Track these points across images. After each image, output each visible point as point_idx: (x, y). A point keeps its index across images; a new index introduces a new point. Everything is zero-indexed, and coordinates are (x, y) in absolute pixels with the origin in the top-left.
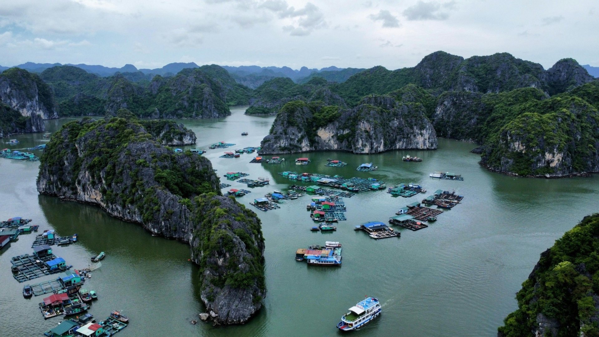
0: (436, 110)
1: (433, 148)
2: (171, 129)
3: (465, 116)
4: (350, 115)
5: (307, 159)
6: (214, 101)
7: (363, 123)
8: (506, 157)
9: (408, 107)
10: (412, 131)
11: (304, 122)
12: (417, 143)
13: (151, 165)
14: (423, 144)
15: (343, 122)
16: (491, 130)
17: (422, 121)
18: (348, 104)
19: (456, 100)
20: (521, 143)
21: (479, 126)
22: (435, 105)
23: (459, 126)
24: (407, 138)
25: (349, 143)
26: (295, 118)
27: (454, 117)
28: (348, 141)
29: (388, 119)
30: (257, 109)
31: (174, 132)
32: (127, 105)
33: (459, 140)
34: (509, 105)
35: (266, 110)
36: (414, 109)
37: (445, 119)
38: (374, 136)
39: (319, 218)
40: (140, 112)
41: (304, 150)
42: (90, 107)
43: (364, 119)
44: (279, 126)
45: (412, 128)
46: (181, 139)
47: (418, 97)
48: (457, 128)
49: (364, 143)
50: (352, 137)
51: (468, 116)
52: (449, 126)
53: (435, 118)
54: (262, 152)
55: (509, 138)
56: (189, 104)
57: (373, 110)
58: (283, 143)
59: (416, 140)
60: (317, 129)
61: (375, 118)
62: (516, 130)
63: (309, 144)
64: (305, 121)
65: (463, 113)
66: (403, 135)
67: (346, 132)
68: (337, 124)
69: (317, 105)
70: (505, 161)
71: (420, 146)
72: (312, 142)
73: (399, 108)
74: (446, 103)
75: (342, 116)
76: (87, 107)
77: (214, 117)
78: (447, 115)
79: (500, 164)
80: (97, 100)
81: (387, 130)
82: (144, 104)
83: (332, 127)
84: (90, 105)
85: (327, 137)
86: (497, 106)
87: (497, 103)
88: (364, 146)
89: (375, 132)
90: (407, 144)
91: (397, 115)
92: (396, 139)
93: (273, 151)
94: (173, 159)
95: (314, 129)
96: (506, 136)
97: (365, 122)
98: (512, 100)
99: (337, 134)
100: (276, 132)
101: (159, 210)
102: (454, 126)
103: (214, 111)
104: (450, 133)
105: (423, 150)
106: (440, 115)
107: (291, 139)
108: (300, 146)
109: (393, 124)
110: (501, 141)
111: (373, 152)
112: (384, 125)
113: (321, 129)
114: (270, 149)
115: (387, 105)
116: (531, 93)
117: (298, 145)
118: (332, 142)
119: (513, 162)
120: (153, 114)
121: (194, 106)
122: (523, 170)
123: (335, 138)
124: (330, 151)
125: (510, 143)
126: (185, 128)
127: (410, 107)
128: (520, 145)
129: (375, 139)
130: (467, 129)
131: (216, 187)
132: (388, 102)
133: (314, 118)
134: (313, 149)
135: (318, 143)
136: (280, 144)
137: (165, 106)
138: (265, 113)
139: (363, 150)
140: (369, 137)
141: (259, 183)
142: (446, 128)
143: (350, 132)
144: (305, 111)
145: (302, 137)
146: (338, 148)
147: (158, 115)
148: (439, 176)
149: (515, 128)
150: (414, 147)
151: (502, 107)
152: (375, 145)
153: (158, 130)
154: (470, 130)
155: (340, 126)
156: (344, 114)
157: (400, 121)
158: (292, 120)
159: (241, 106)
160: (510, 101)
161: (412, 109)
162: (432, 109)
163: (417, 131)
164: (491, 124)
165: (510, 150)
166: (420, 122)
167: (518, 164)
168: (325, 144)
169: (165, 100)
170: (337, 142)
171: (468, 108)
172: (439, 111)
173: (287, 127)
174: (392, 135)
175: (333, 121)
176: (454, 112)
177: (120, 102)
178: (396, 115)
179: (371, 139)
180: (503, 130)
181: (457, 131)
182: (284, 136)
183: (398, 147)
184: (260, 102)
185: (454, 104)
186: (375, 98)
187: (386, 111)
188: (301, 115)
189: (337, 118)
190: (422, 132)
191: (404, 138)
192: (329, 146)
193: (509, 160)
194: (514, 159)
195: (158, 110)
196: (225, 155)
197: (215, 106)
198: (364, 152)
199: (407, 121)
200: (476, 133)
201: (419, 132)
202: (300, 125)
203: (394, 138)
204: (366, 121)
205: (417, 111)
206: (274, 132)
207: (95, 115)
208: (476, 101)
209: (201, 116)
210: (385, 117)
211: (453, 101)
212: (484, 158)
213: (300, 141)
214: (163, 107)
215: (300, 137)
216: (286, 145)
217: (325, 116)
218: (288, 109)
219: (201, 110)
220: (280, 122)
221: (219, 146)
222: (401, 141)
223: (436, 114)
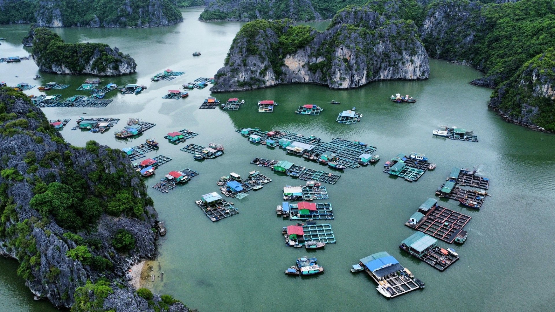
0: (424, 23)
1: (424, 77)
2: (103, 55)
3: (459, 32)
4: (325, 39)
5: (273, 102)
6: (162, 6)
7: (342, 49)
8: (529, 104)
9: (397, 27)
10: (400, 58)
11: (268, 48)
12: (406, 73)
13: (26, 177)
14: (412, 73)
15: (317, 47)
16: (493, 53)
17: (413, 44)
18: (315, 8)
19: (450, 12)
20: (551, 87)
21: (476, 45)
22: (422, 17)
23: (451, 45)
24: (394, 66)
25: (324, 74)
26: (257, 44)
27: (446, 33)
28: (322, 72)
29: (373, 43)
30: (212, 14)
31: (107, 60)
32: (61, 11)
33: (450, 61)
34: (517, 20)
35: (223, 15)
36: (405, 29)
37: (435, 34)
38: (355, 67)
39: (295, 241)
40: (76, 20)
41: (268, 84)
42: (18, 13)
43: (344, 44)
44: (236, 55)
45: (400, 53)
46: (116, 68)
47: (403, 6)
48: (449, 46)
49: (343, 76)
50: (328, 67)
51: (464, 32)
52: (439, 44)
53: (423, 34)
54: (216, 89)
55: (535, 78)
56: (133, 9)
57: (355, 32)
58: (242, 77)
59: (405, 68)
60: (284, 56)
61: (357, 43)
62: (547, 68)
63: (275, 76)
64: (269, 46)
65: (457, 28)
66: (390, 62)
67: (320, 60)
68: (309, 50)
69: (283, 24)
70: (527, 109)
71: (410, 75)
72: (278, 74)
73: (386, 28)
74: (437, 15)
75: (315, 40)
76: (15, 13)
77: (164, 25)
78: (437, 29)
79: (520, 112)
80: (26, 4)
81: (371, 56)
82: (80, 10)
83: (303, 54)
84: (18, 10)
85: (297, 66)
86: (501, 21)
87: (501, 17)
88: (342, 79)
89: (357, 61)
90: (394, 74)
91: (384, 37)
92: (380, 67)
93: (230, 87)
94: (66, 158)
95: (281, 56)
96: (531, 75)
97: (344, 48)
98: (521, 13)
99: (309, 62)
100: (233, 63)
101: (38, 264)
102: (445, 43)
103: (162, 18)
104: (439, 52)
105: (412, 80)
106: (429, 30)
107: (252, 72)
108: (263, 79)
109: (378, 49)
110: (522, 81)
111: (354, 86)
112: (368, 51)
113: (289, 57)
114: (227, 84)
115: (369, 22)
116: (545, 5)
117: (261, 78)
118: (302, 72)
119: (538, 110)
120: (92, 23)
121: (139, 13)
122: (551, 123)
123: (307, 68)
124: (300, 84)
125: (535, 86)
126: (121, 53)
127: (400, 26)
128: (550, 89)
129: (356, 70)
130: (461, 49)
131: (141, 195)
132: (371, 17)
133: (281, 43)
134: (280, 82)
135: (285, 74)
136: (238, 79)
137: (105, 12)
138: (222, 18)
139: (341, 84)
140: (350, 67)
141: (210, 154)
142: (435, 46)
143: (324, 61)
144: (269, 35)
145: (266, 69)
146: (309, 80)
147: (99, 24)
148: (446, 135)
149: (546, 66)
150: (402, 77)
151: (508, 23)
152: (356, 78)
153: (86, 56)
154: (464, 50)
155: (312, 53)
156: (318, 37)
157: (387, 44)
158: (252, 47)
159: (195, 7)
160: (518, 15)
161: (402, 28)
162: (419, 22)
163: (407, 57)
164: (494, 45)
165: (535, 95)
166: (411, 46)
167: (545, 114)
168: (294, 75)
169: (105, 5)
170: (309, 72)
171: (464, 23)
172: (428, 24)
173: (247, 56)
174: (376, 63)
175: (304, 47)
176: (446, 26)
177: (51, 8)
178: (381, 37)
179: (351, 70)
180: (527, 67)
181: (448, 51)
182: (243, 68)
183: (382, 77)
184: (216, 5)
185: (447, 16)
186: (355, 12)
187: (369, 32)
188: (264, 39)
189: (309, 42)
190: (413, 58)
191: (390, 66)
192: (299, 78)
193: (533, 108)
194: (540, 107)
195: (98, 17)
196: (169, 95)
197: (163, 13)
198: (342, 87)
199: (395, 44)
200: (471, 54)
201: (409, 59)
202: (263, 53)
203: (379, 66)
204: (346, 47)
205: (408, 31)
206: (230, 63)
207: (26, 23)
208: (474, 13)
209: (147, 25)
210: (369, 41)
211: (446, 12)
212: (495, 100)
213: (263, 73)
214: (103, 14)
215: (263, 68)
216: (246, 79)
217: (294, 40)
218: (247, 32)
219: (148, 18)
220: (238, 49)
221: (163, 77)
222: (386, 69)
223: (423, 29)
